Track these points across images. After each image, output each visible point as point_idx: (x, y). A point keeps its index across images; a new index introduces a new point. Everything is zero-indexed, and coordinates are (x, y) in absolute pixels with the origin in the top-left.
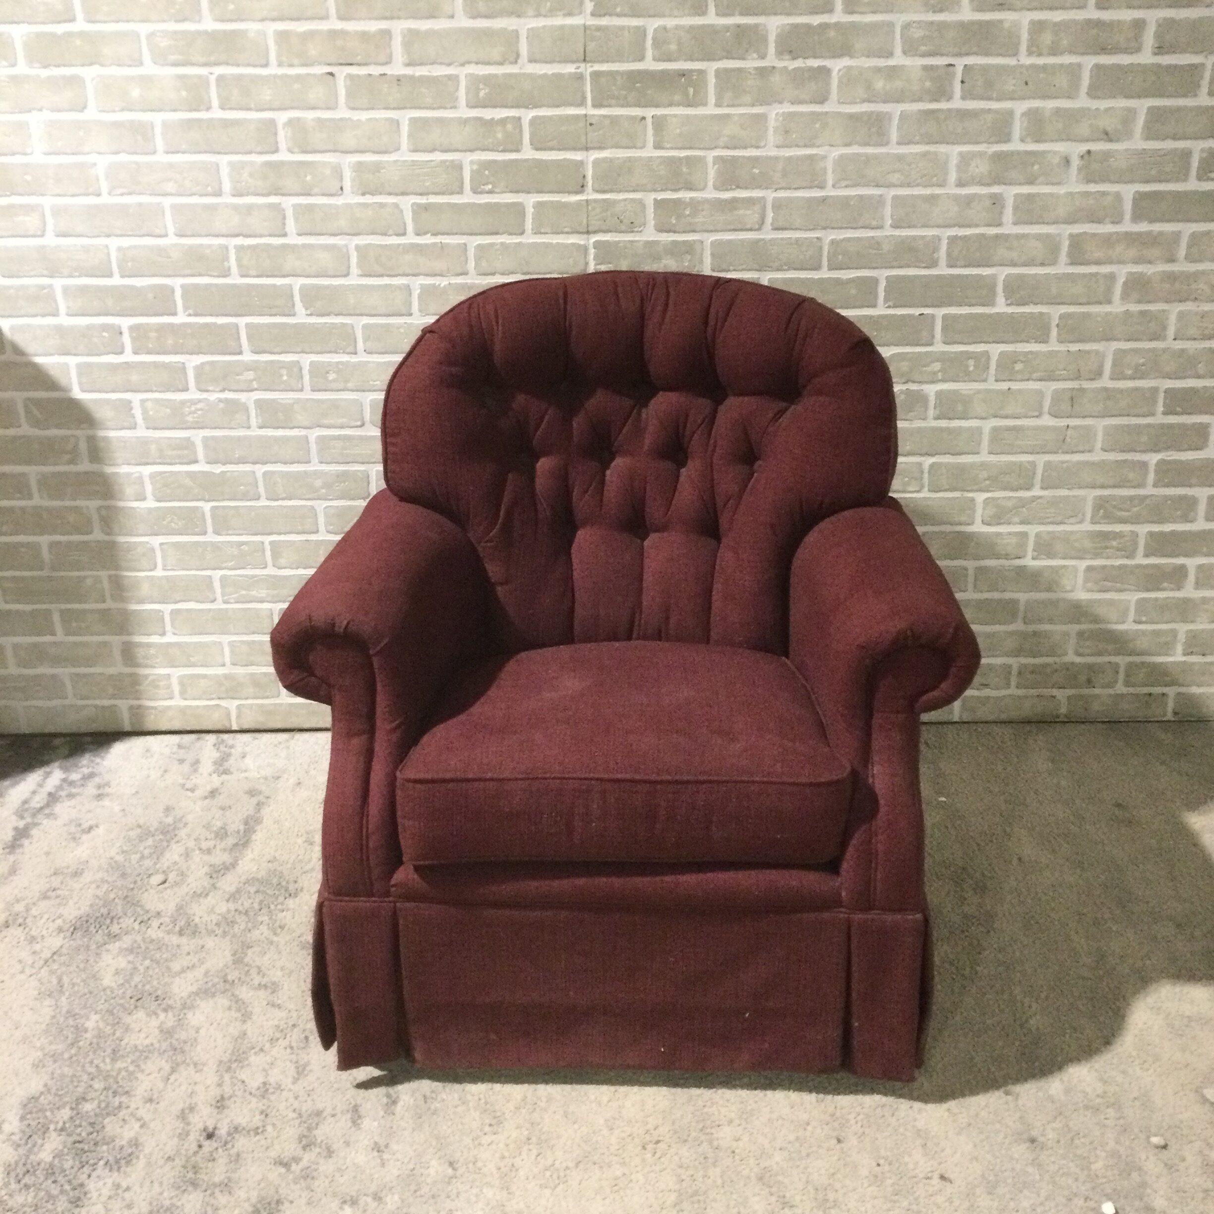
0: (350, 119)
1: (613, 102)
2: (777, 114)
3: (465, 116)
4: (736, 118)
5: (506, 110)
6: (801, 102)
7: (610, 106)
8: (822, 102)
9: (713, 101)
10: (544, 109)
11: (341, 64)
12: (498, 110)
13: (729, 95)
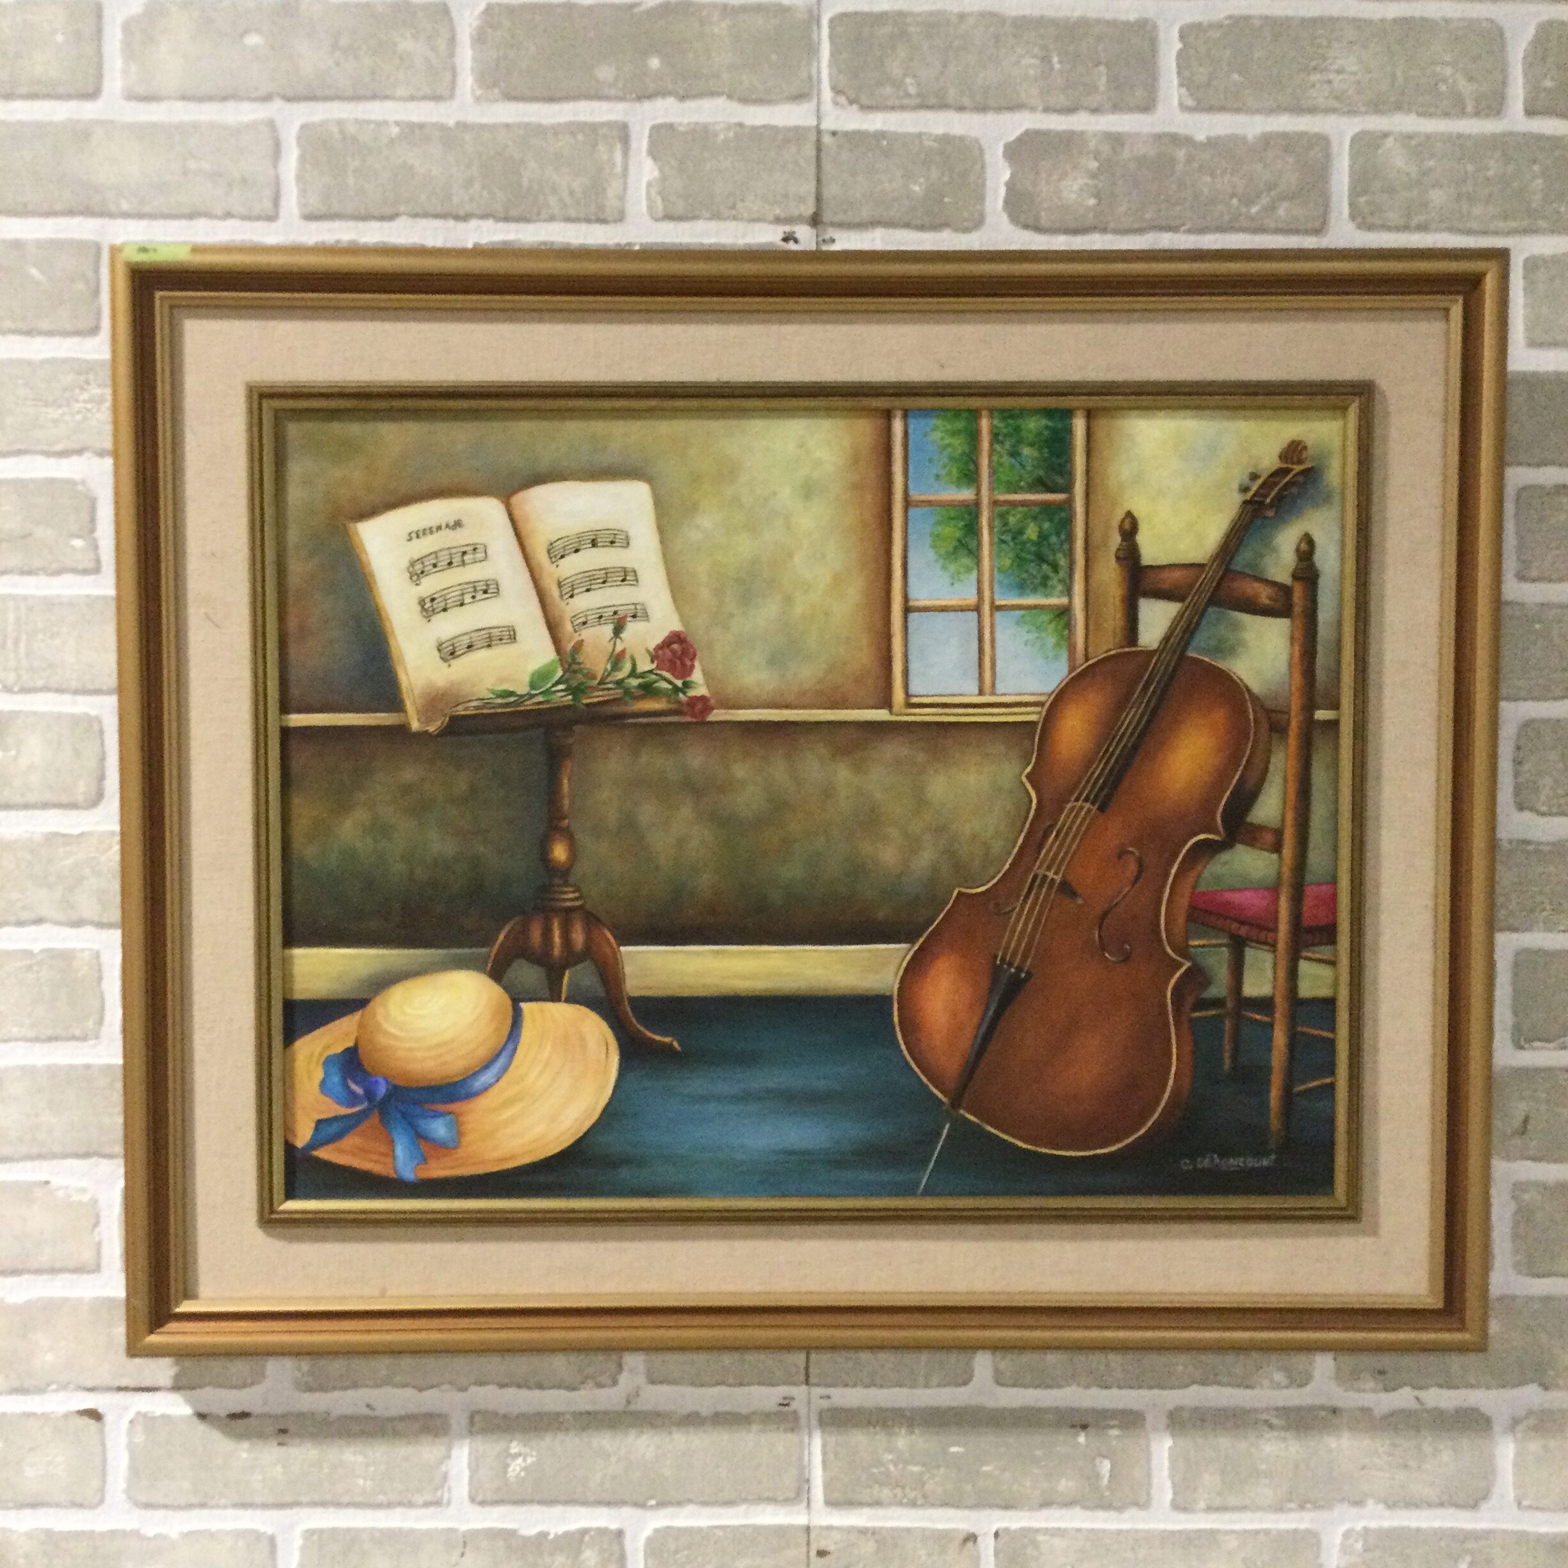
0: (136, 1534)
1: (886, 1493)
2: (1347, 1535)
3: (464, 1527)
4: (1233, 1543)
5: (582, 1511)
6: (1412, 1504)
7: (877, 1503)
8: (1474, 1505)
9: (1169, 1496)
10: (690, 1508)
11: (125, 1389)
12: (558, 1510)
13: (1210, 1480)
